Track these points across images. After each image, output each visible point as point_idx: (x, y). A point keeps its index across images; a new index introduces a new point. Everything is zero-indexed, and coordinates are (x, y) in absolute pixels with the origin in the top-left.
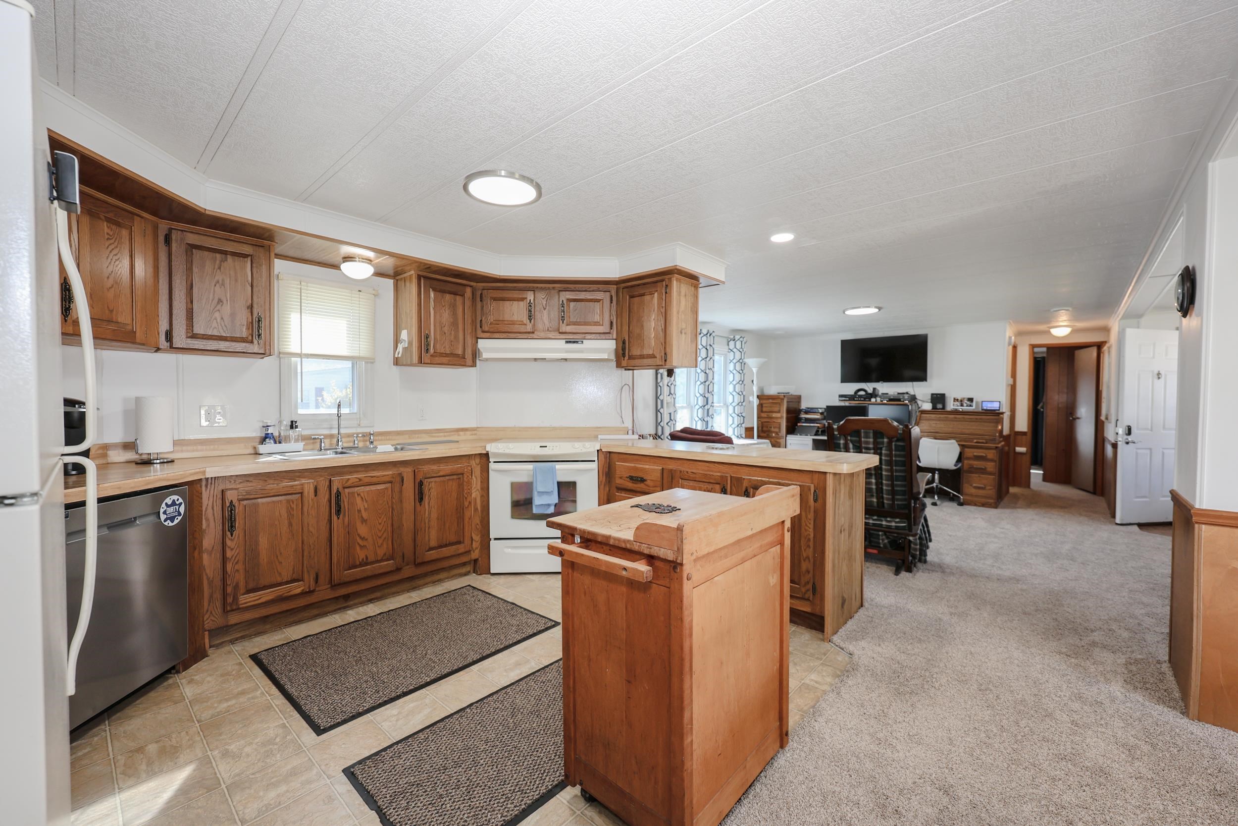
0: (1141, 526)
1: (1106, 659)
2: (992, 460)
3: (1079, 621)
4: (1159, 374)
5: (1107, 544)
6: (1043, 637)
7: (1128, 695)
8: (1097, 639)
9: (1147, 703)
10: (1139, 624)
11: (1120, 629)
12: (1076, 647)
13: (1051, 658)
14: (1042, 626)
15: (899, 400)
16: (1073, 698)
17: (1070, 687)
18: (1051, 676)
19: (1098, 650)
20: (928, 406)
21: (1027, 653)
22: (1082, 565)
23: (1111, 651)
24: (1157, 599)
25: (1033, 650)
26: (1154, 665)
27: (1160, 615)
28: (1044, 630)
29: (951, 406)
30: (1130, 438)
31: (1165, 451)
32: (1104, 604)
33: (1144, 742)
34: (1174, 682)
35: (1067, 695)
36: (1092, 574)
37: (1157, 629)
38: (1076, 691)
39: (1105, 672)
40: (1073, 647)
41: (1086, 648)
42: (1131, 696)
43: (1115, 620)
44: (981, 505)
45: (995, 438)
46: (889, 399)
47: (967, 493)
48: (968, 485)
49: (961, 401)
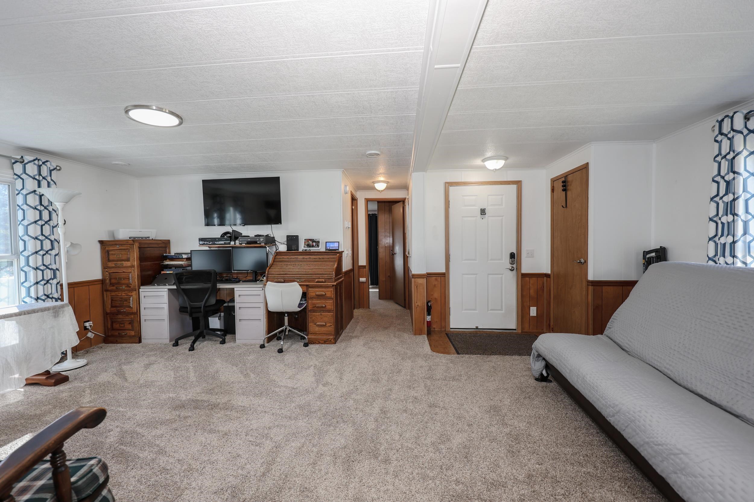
2: (330, 298)
15: (255, 242)
20: (283, 248)
29: (302, 247)
44: (323, 342)
45: (331, 276)
46: (247, 242)
47: (311, 332)
48: (311, 324)
49: (310, 242)
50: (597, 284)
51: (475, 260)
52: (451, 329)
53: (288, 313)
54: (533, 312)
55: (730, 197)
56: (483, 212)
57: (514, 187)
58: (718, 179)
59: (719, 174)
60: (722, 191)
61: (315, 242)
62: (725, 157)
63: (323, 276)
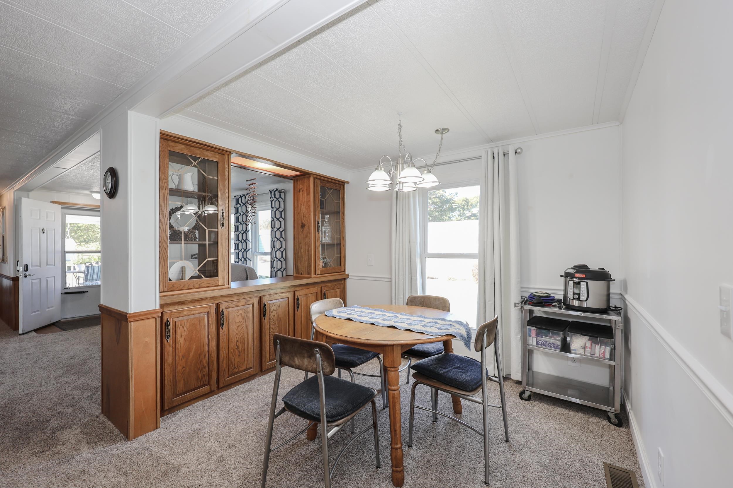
0: (36, 331)
1: (68, 436)
3: (34, 419)
4: (43, 230)
5: (21, 352)
6: (14, 450)
7: (94, 451)
8: (54, 425)
9: (107, 448)
10: (73, 398)
11: (64, 408)
12: (45, 441)
13: (31, 463)
14: (8, 441)
16: (65, 483)
17: (58, 476)
18: (39, 479)
19: (59, 433)
21: (8, 474)
22: (12, 374)
23: (68, 428)
24: (73, 376)
25: (12, 467)
26: (96, 420)
27: (81, 385)
28: (11, 444)
30: (27, 273)
31: (48, 279)
32: (44, 396)
33: (120, 476)
34: (111, 424)
35: (59, 484)
36: (23, 378)
37: (84, 396)
38: (63, 476)
39: (73, 446)
40: (42, 443)
41: (51, 437)
42: (96, 451)
43: (58, 404)
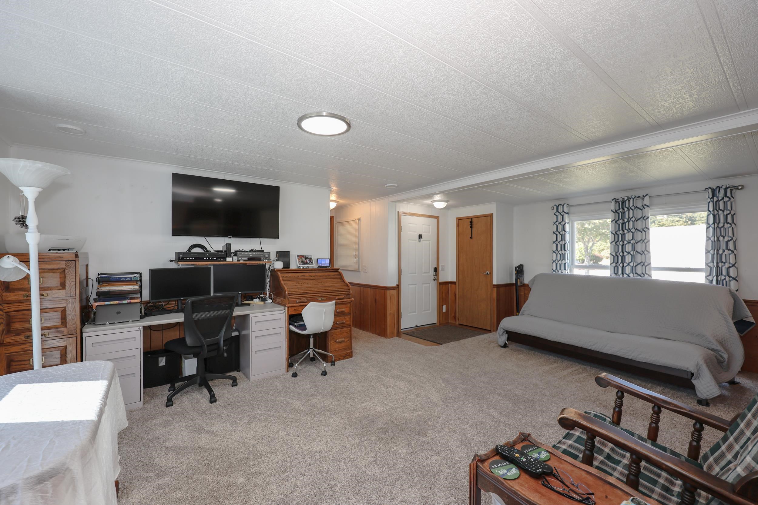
2: (348, 314)
15: (259, 259)
44: (343, 357)
45: (348, 292)
46: (248, 258)
47: (331, 351)
48: (332, 342)
49: (304, 259)
50: (498, 286)
51: (415, 273)
52: (402, 329)
53: (312, 335)
54: (444, 310)
55: (563, 242)
56: (420, 237)
57: (435, 220)
58: (557, 233)
59: (557, 230)
60: (559, 239)
61: (308, 259)
62: (560, 223)
63: (342, 293)
